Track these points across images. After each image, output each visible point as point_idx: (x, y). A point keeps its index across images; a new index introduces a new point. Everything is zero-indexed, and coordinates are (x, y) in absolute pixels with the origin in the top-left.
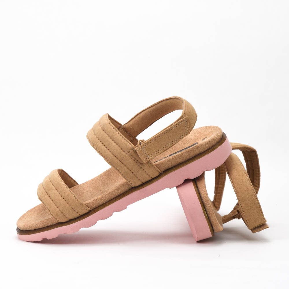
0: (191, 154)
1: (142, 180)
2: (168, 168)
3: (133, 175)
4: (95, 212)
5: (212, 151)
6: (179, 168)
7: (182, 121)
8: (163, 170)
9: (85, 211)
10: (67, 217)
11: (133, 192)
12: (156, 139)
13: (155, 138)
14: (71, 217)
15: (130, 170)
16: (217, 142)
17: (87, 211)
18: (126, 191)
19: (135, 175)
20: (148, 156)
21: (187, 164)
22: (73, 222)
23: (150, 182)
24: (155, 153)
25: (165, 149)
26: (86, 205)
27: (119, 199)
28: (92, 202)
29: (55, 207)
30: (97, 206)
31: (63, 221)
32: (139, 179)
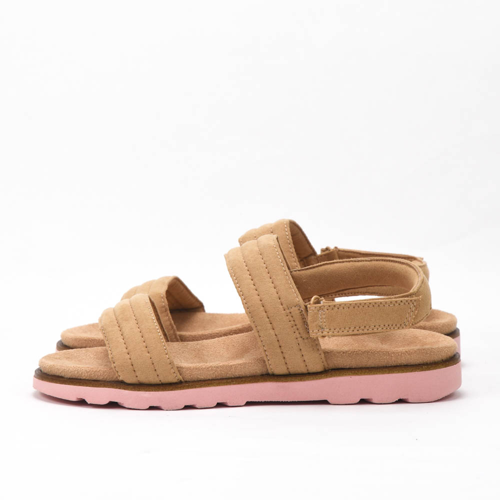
0: (392, 359)
1: (290, 367)
2: (342, 367)
3: (279, 351)
4: (188, 387)
5: (429, 369)
6: (361, 374)
7: (407, 301)
8: (331, 366)
9: (172, 378)
10: (137, 376)
11: (266, 381)
12: (351, 308)
13: (350, 305)
14: (143, 378)
15: (278, 341)
16: (442, 360)
17: (175, 381)
18: (255, 374)
19: (282, 352)
20: (323, 328)
21: (377, 374)
22: (144, 389)
23: (302, 377)
24: (336, 330)
25: (356, 332)
26: (179, 369)
27: (238, 384)
28: (189, 368)
29: (125, 350)
30: (196, 380)
31: (128, 381)
32: (286, 363)
